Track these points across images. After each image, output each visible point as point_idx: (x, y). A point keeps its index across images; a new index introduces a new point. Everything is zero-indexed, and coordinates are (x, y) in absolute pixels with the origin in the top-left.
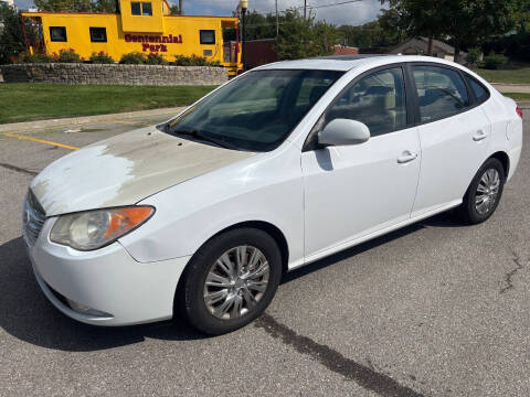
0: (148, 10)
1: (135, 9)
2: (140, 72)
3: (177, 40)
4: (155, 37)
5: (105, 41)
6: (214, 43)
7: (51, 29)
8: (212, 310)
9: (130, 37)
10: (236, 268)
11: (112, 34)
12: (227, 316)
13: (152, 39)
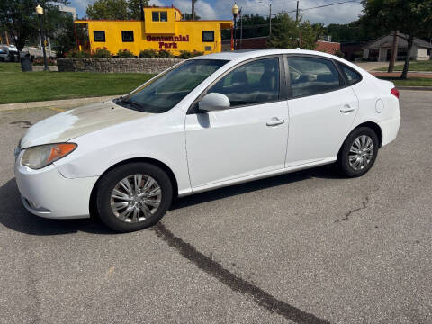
0: (164, 17)
1: (155, 17)
2: (152, 64)
3: (185, 39)
4: (169, 37)
5: (133, 41)
6: (213, 41)
7: (95, 32)
8: (118, 215)
9: (150, 38)
10: (134, 189)
11: (137, 36)
12: (129, 220)
13: (167, 39)
